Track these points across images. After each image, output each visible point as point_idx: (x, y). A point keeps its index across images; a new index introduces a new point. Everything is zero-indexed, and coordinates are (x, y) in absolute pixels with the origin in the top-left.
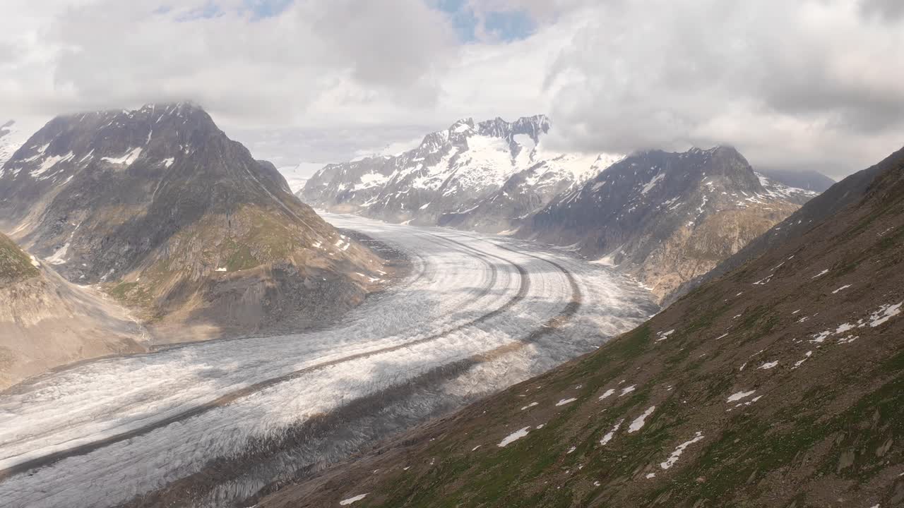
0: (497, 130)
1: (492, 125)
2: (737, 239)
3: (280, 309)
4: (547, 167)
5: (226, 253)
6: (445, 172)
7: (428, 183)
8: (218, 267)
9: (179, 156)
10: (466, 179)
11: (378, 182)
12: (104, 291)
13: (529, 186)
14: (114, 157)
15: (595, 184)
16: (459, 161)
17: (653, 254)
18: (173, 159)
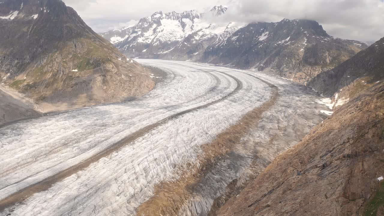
0: (173, 17)
1: (171, 15)
2: (328, 56)
3: (113, 91)
4: (203, 31)
5: (76, 62)
6: (152, 35)
7: (144, 40)
8: (72, 69)
9: (41, 13)
10: (163, 38)
11: (119, 41)
12: (6, 85)
13: (196, 40)
14: (3, 16)
15: (232, 37)
16: (158, 30)
17: (285, 64)
18: (37, 15)
